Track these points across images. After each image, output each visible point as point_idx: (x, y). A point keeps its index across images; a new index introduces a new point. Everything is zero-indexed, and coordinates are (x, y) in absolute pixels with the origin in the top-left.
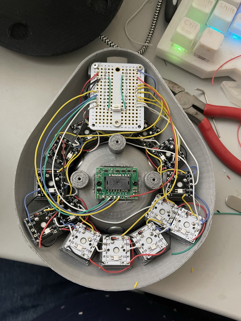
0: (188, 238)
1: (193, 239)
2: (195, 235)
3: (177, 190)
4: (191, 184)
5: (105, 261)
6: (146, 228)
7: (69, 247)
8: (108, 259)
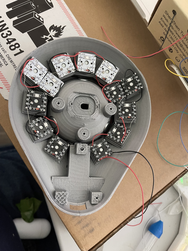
0: (36, 61)
1: (33, 60)
2: (31, 62)
3: (39, 97)
4: (28, 99)
5: (94, 57)
6: (65, 75)
7: (116, 69)
8: (93, 58)
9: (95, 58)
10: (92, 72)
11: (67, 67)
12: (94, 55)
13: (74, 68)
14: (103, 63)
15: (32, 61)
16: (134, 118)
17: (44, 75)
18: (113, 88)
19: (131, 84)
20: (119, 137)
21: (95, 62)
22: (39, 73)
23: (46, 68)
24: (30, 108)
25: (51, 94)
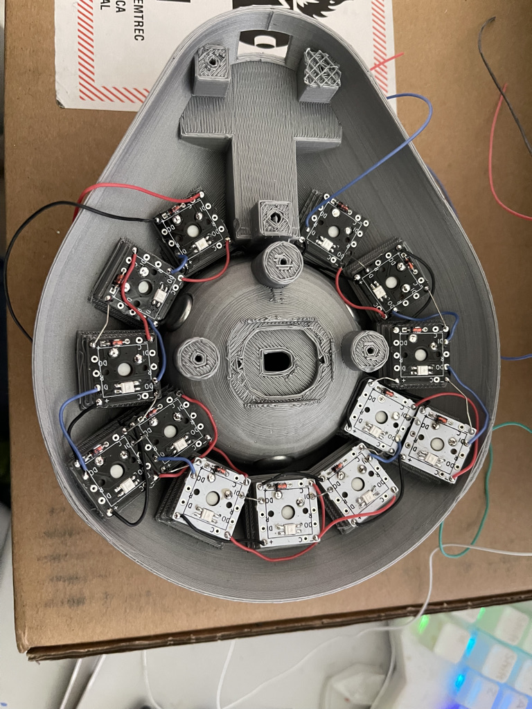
0: (442, 474)
1: (452, 475)
2: (458, 467)
3: (415, 368)
4: (446, 354)
5: (267, 538)
6: (349, 456)
7: (182, 516)
8: (272, 534)
9: (262, 535)
10: (265, 486)
11: (348, 481)
12: (269, 545)
13: (325, 485)
14: (231, 527)
15: (456, 471)
16: (98, 344)
17: (410, 440)
18: (181, 445)
19: (116, 471)
20: (144, 272)
21: (262, 522)
22: (426, 442)
23: (407, 461)
24: (436, 330)
25: (378, 387)
